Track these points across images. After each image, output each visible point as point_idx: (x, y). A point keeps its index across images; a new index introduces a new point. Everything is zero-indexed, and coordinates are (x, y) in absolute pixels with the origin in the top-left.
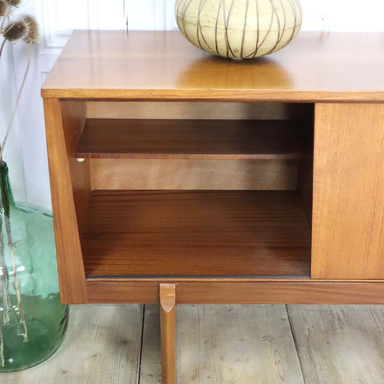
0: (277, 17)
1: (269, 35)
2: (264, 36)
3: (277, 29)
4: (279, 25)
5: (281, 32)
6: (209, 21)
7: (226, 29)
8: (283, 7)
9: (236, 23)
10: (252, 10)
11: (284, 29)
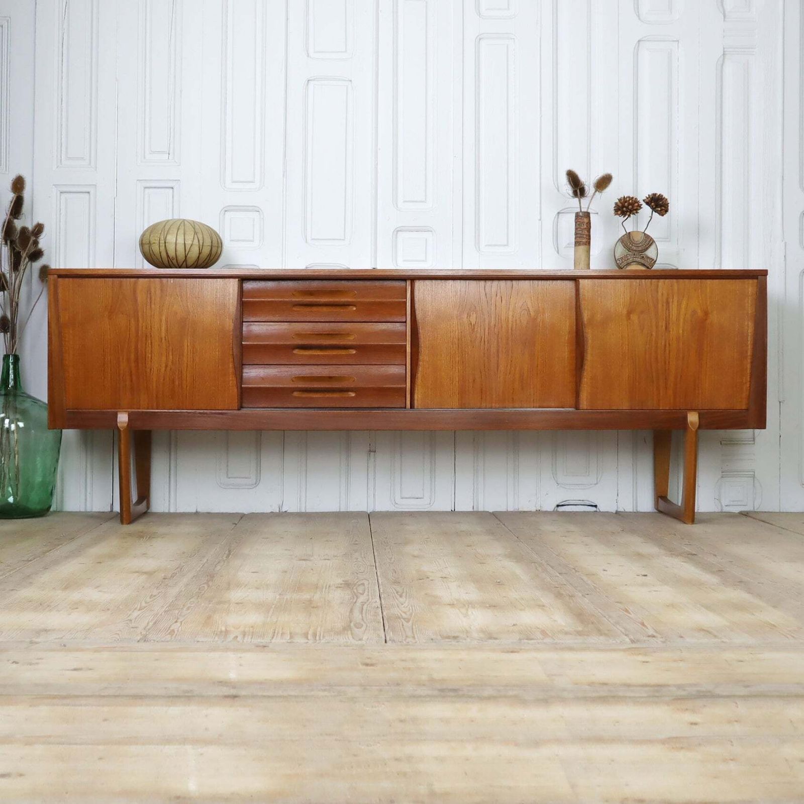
0: (198, 238)
1: (192, 247)
2: (189, 248)
3: (198, 244)
4: (199, 241)
5: (201, 247)
6: (155, 240)
7: (165, 243)
8: (202, 233)
9: (171, 239)
10: (181, 231)
11: (203, 245)
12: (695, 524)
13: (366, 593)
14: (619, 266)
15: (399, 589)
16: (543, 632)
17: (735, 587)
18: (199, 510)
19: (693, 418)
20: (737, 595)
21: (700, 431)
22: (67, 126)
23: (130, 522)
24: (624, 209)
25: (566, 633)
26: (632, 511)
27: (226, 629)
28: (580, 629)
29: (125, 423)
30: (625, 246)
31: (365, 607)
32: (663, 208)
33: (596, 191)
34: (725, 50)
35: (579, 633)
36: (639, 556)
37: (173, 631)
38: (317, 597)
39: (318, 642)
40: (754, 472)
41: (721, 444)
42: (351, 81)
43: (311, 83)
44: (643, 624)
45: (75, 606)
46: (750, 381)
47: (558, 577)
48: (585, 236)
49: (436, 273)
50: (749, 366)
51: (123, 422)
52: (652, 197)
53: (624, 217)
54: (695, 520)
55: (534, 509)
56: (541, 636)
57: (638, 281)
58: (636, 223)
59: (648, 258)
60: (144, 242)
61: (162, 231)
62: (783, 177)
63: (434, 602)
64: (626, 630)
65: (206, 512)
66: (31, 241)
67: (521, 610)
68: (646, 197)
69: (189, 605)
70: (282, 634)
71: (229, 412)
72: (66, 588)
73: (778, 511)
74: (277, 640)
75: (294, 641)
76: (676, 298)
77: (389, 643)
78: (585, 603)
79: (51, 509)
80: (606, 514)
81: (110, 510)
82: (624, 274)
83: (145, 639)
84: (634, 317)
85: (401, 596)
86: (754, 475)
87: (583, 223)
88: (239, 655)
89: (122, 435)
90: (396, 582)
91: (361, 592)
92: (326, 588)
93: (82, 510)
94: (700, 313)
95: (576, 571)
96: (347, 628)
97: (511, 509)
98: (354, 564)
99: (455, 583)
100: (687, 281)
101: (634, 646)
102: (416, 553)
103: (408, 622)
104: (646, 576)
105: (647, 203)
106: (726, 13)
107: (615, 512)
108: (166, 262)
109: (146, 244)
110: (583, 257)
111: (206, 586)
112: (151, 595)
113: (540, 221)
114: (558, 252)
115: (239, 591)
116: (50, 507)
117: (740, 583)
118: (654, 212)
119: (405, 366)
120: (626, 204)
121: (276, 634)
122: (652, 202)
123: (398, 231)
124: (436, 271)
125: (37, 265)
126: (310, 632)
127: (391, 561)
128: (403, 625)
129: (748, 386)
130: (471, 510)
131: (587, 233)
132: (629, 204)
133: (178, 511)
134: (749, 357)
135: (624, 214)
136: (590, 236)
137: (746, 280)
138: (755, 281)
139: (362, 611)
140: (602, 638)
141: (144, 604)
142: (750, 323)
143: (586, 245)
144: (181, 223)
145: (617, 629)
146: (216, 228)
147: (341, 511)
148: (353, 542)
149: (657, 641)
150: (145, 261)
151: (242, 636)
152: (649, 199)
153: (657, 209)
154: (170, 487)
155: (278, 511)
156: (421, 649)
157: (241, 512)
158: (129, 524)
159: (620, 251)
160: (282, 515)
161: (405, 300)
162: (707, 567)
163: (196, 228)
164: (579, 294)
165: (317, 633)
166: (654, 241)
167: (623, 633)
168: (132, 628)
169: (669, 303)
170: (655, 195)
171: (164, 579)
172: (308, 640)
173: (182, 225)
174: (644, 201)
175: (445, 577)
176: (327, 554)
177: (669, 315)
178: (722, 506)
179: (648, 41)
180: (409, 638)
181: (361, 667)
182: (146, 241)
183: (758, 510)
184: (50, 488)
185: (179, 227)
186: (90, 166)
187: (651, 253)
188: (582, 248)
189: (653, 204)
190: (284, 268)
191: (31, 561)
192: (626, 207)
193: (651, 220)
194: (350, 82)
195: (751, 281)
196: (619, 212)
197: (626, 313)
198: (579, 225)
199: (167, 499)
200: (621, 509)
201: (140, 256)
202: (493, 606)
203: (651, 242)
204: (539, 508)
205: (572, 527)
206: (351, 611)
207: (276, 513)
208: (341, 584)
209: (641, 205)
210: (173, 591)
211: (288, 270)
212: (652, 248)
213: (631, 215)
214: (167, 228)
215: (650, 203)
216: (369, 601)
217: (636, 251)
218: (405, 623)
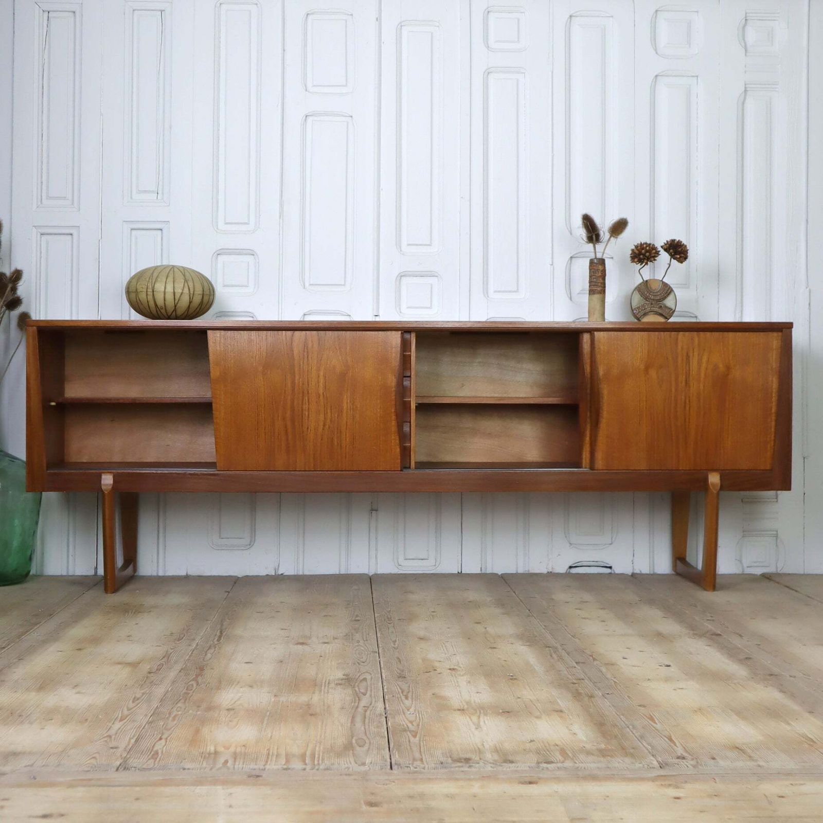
0: (188, 285)
1: (182, 296)
2: (179, 297)
3: (188, 292)
4: (189, 290)
5: (192, 296)
6: (142, 288)
7: (153, 292)
8: (193, 280)
9: (159, 287)
10: (170, 279)
11: (193, 294)
12: (717, 591)
13: (369, 693)
14: (636, 316)
15: (405, 687)
16: (563, 752)
17: (765, 682)
18: (190, 573)
19: (714, 479)
20: (768, 694)
21: (722, 492)
22: (48, 163)
23: (115, 590)
24: (641, 256)
25: (588, 753)
26: (648, 573)
27: (215, 749)
28: (603, 746)
29: (110, 485)
30: (642, 294)
31: (368, 713)
32: (683, 255)
33: (610, 237)
34: (747, 86)
35: (603, 753)
36: (660, 637)
37: (157, 753)
38: (316, 698)
39: (317, 767)
40: (777, 531)
41: (742, 501)
42: (352, 117)
43: (310, 120)
44: (671, 740)
45: (50, 715)
46: (774, 440)
47: (575, 667)
48: (600, 284)
49: (442, 325)
50: (773, 423)
51: (107, 485)
52: (671, 244)
53: (641, 265)
54: (717, 585)
55: (545, 571)
56: (560, 758)
57: (657, 333)
58: (653, 270)
59: (666, 307)
60: (130, 290)
61: (149, 278)
62: (807, 220)
63: (442, 705)
64: (653, 747)
65: (197, 575)
66: (9, 289)
67: (537, 717)
68: (665, 243)
69: (174, 713)
70: (277, 756)
71: (222, 472)
72: (41, 688)
73: (802, 573)
74: (272, 766)
75: (290, 767)
76: (696, 354)
77: (395, 771)
78: (606, 706)
79: (31, 573)
80: (622, 577)
81: (94, 574)
82: (641, 327)
83: (124, 767)
84: (653, 373)
85: (407, 698)
86: (777, 534)
87: (598, 271)
88: (229, 791)
89: (107, 498)
90: (402, 677)
91: (362, 691)
92: (325, 686)
93: (64, 573)
94: (721, 367)
95: (594, 659)
96: (348, 747)
97: (521, 571)
98: (355, 649)
99: (465, 678)
100: (708, 334)
101: (662, 772)
102: (422, 633)
103: (415, 736)
104: (669, 666)
105: (666, 250)
106: (748, 46)
107: (630, 574)
108: (154, 312)
109: (133, 292)
110: (598, 307)
111: (194, 683)
112: (135, 698)
113: (552, 266)
114: (571, 299)
115: (231, 691)
116: (29, 572)
117: (771, 677)
118: (672, 259)
119: (409, 423)
120: (643, 251)
121: (270, 757)
122: (670, 250)
123: (402, 276)
124: (442, 323)
125: (16, 313)
126: (308, 753)
127: (395, 645)
128: (409, 741)
129: (772, 445)
130: (479, 572)
131: (602, 281)
132: (647, 251)
133: (167, 574)
134: (774, 415)
135: (640, 261)
136: (604, 284)
137: (770, 333)
138: (780, 334)
139: (365, 721)
140: (628, 760)
141: (126, 712)
142: (774, 379)
143: (601, 293)
144: (170, 270)
145: (642, 746)
146: (207, 274)
147: (341, 573)
148: (353, 619)
149: (687, 764)
150: (132, 310)
151: (233, 760)
152: (668, 245)
153: (676, 256)
154: (158, 550)
155: (274, 574)
156: (430, 779)
157: (235, 574)
158: (114, 592)
159: (637, 300)
160: (278, 579)
161: (410, 353)
162: (732, 653)
163: (187, 274)
164: (594, 348)
165: (315, 753)
166: (672, 290)
167: (650, 752)
168: (112, 748)
169: (689, 357)
170: (673, 241)
171: (150, 673)
172: (306, 764)
173: (172, 272)
174: (662, 247)
175: (453, 669)
176: (326, 636)
177: (689, 370)
178: (743, 566)
179: (666, 76)
180: (417, 761)
181: (365, 808)
182: (132, 289)
183: (781, 572)
184: (29, 553)
185: (168, 274)
186: (73, 206)
187: (669, 302)
188: (597, 297)
189: (671, 251)
190: (280, 320)
191: (4, 648)
192: (643, 255)
193: (669, 268)
194: (350, 118)
195: (775, 334)
196: (636, 260)
197: (644, 367)
198: (593, 272)
199: (155, 561)
200: (637, 571)
201: (127, 304)
202: (507, 712)
203: (669, 291)
204: (550, 570)
205: (587, 596)
206: (353, 721)
207: (272, 575)
208: (342, 680)
209: (659, 251)
210: (159, 691)
211: (285, 321)
212: (671, 297)
213: (649, 263)
214: (155, 275)
215: (668, 250)
216: (372, 705)
217: (653, 300)
218: (412, 739)
